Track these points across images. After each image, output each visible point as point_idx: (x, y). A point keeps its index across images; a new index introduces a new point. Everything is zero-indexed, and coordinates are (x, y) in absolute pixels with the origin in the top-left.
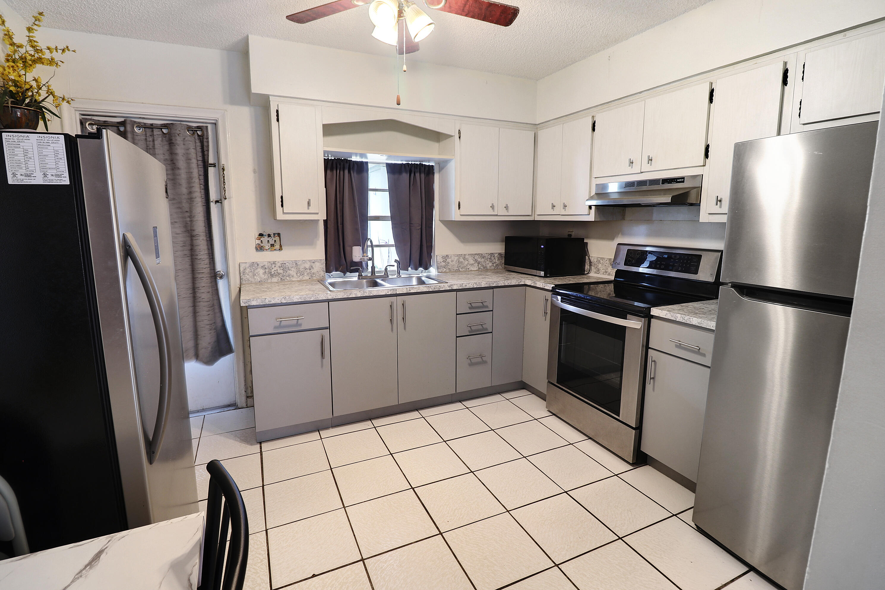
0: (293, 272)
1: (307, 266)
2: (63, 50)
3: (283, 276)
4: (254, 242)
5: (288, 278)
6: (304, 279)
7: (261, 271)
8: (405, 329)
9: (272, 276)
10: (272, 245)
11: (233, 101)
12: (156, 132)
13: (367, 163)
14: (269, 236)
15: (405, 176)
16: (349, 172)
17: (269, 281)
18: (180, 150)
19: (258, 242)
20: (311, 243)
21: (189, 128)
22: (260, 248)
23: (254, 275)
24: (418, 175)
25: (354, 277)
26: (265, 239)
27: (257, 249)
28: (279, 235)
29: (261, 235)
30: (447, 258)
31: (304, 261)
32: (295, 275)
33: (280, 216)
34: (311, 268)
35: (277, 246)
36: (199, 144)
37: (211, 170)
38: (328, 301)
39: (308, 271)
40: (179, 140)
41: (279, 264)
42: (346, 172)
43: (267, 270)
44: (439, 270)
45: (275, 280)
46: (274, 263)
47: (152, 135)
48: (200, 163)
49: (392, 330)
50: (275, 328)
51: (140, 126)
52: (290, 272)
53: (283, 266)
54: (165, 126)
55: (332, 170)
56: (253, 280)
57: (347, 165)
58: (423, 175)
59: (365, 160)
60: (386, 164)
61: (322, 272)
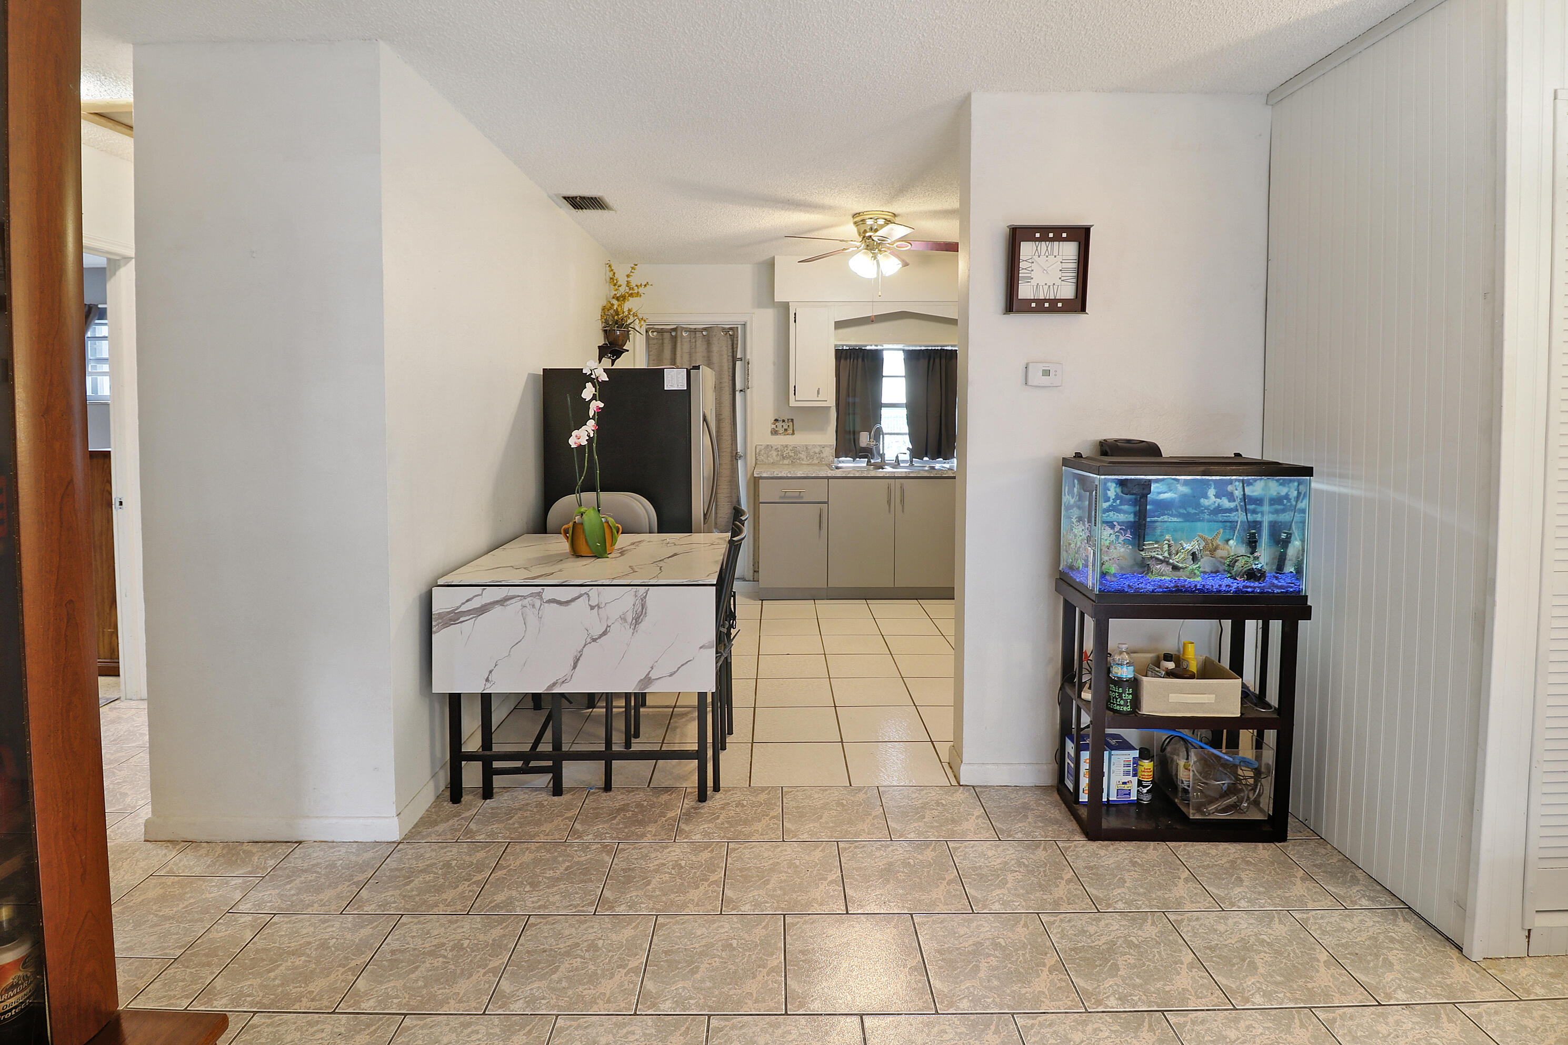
0: (803, 455)
1: (817, 450)
2: (645, 285)
3: (794, 459)
4: (770, 426)
5: (798, 461)
6: (813, 462)
7: (775, 453)
8: (903, 511)
9: (784, 458)
10: (786, 430)
11: (760, 305)
12: (699, 334)
13: (883, 350)
14: (784, 421)
15: (923, 363)
16: (863, 360)
17: (781, 463)
18: (715, 349)
19: (774, 426)
20: (822, 429)
21: (723, 329)
22: (774, 432)
23: (768, 457)
24: (937, 361)
25: (863, 463)
26: (780, 424)
27: (772, 433)
28: (792, 420)
29: (776, 420)
31: (814, 446)
32: (805, 459)
33: (793, 403)
34: (820, 452)
35: (790, 431)
36: (730, 342)
37: (738, 363)
38: (828, 478)
39: (818, 455)
40: (715, 340)
41: (790, 448)
42: (860, 360)
43: (780, 453)
45: (786, 462)
46: (787, 446)
47: (695, 337)
48: (730, 358)
49: (889, 511)
50: (781, 497)
51: (687, 330)
52: (801, 455)
53: (794, 449)
54: (705, 329)
55: (846, 359)
56: (767, 461)
57: (861, 354)
58: (943, 361)
59: (879, 348)
60: (904, 350)
61: (831, 458)
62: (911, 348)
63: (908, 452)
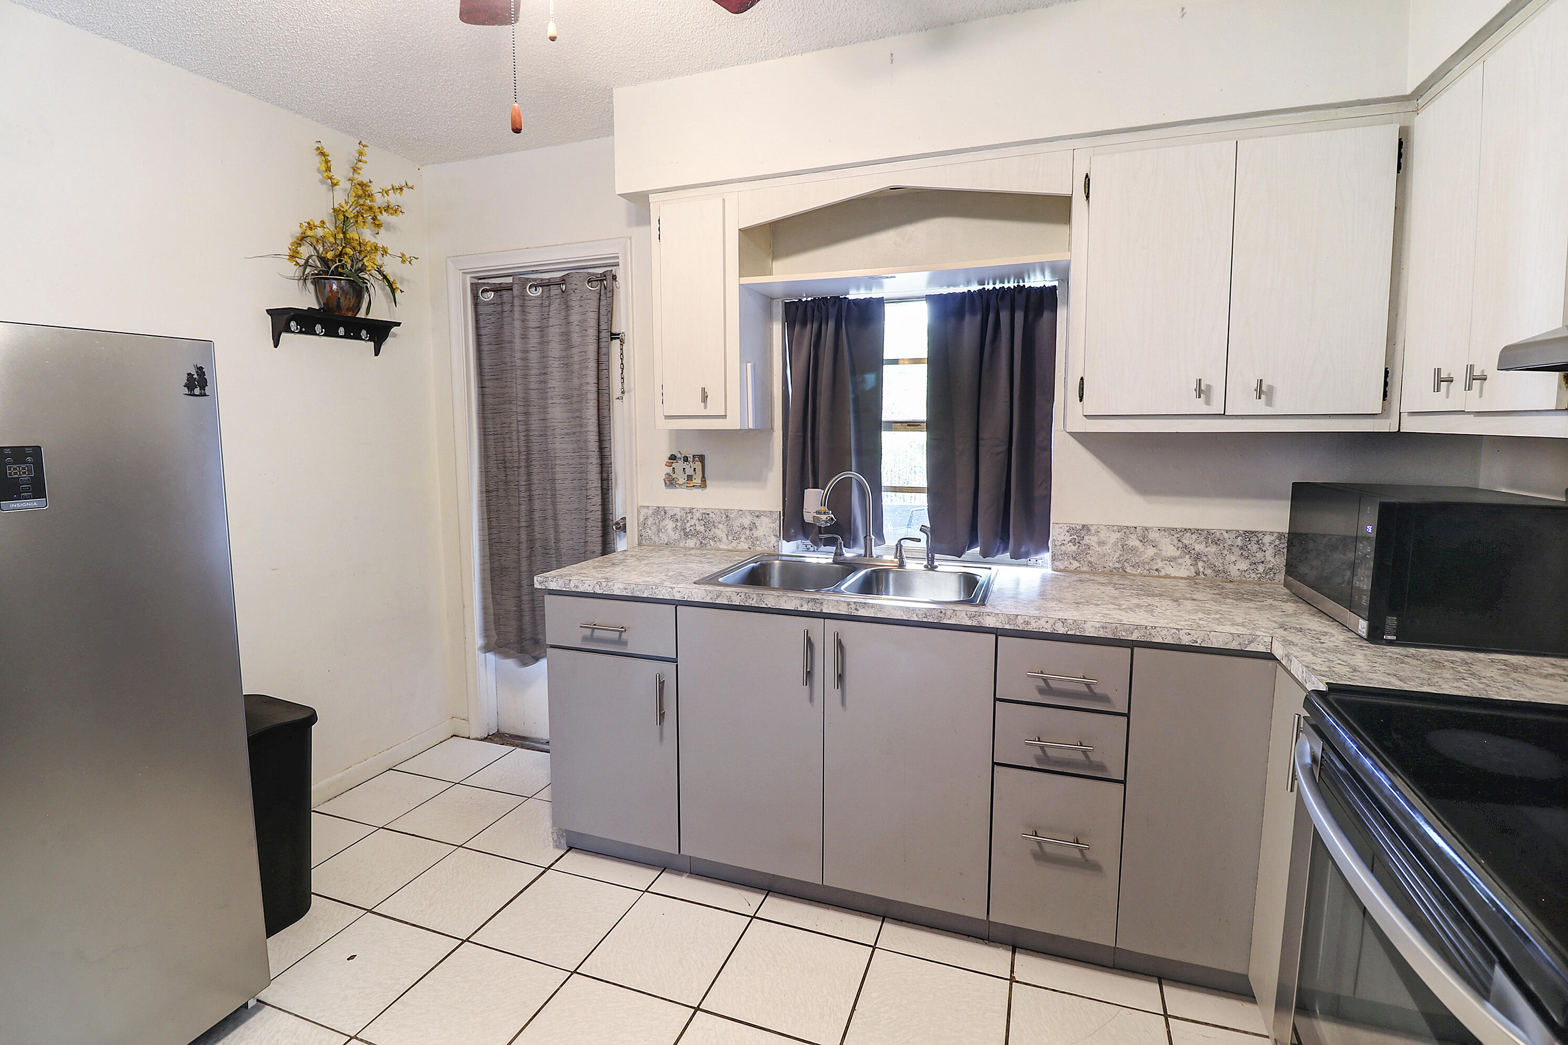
0: (720, 532)
1: (746, 521)
3: (704, 538)
4: (663, 470)
5: (712, 543)
6: (740, 547)
7: (670, 525)
8: (843, 702)
9: (686, 535)
10: (690, 478)
13: (881, 302)
14: (686, 459)
15: (972, 325)
16: (840, 324)
17: (681, 545)
18: (574, 316)
19: (669, 470)
20: (757, 478)
22: (671, 482)
23: (659, 531)
24: (1005, 314)
26: (679, 465)
27: (666, 484)
28: (702, 458)
29: (673, 458)
30: (1083, 533)
31: (742, 513)
32: (724, 539)
34: (753, 527)
35: (697, 480)
38: (677, 603)
39: (748, 531)
40: (575, 300)
41: (698, 515)
42: (833, 324)
43: (679, 524)
44: (1057, 563)
45: (691, 543)
46: (691, 511)
47: (549, 297)
49: (811, 699)
51: (536, 284)
52: (717, 531)
53: (706, 519)
54: (563, 279)
56: (657, 539)
57: (833, 311)
59: (875, 294)
60: (929, 298)
61: (773, 540)
62: (945, 291)
63: (923, 537)
